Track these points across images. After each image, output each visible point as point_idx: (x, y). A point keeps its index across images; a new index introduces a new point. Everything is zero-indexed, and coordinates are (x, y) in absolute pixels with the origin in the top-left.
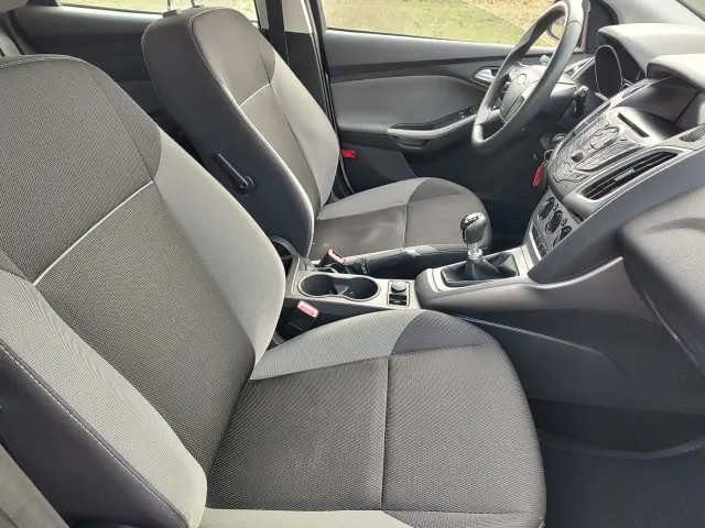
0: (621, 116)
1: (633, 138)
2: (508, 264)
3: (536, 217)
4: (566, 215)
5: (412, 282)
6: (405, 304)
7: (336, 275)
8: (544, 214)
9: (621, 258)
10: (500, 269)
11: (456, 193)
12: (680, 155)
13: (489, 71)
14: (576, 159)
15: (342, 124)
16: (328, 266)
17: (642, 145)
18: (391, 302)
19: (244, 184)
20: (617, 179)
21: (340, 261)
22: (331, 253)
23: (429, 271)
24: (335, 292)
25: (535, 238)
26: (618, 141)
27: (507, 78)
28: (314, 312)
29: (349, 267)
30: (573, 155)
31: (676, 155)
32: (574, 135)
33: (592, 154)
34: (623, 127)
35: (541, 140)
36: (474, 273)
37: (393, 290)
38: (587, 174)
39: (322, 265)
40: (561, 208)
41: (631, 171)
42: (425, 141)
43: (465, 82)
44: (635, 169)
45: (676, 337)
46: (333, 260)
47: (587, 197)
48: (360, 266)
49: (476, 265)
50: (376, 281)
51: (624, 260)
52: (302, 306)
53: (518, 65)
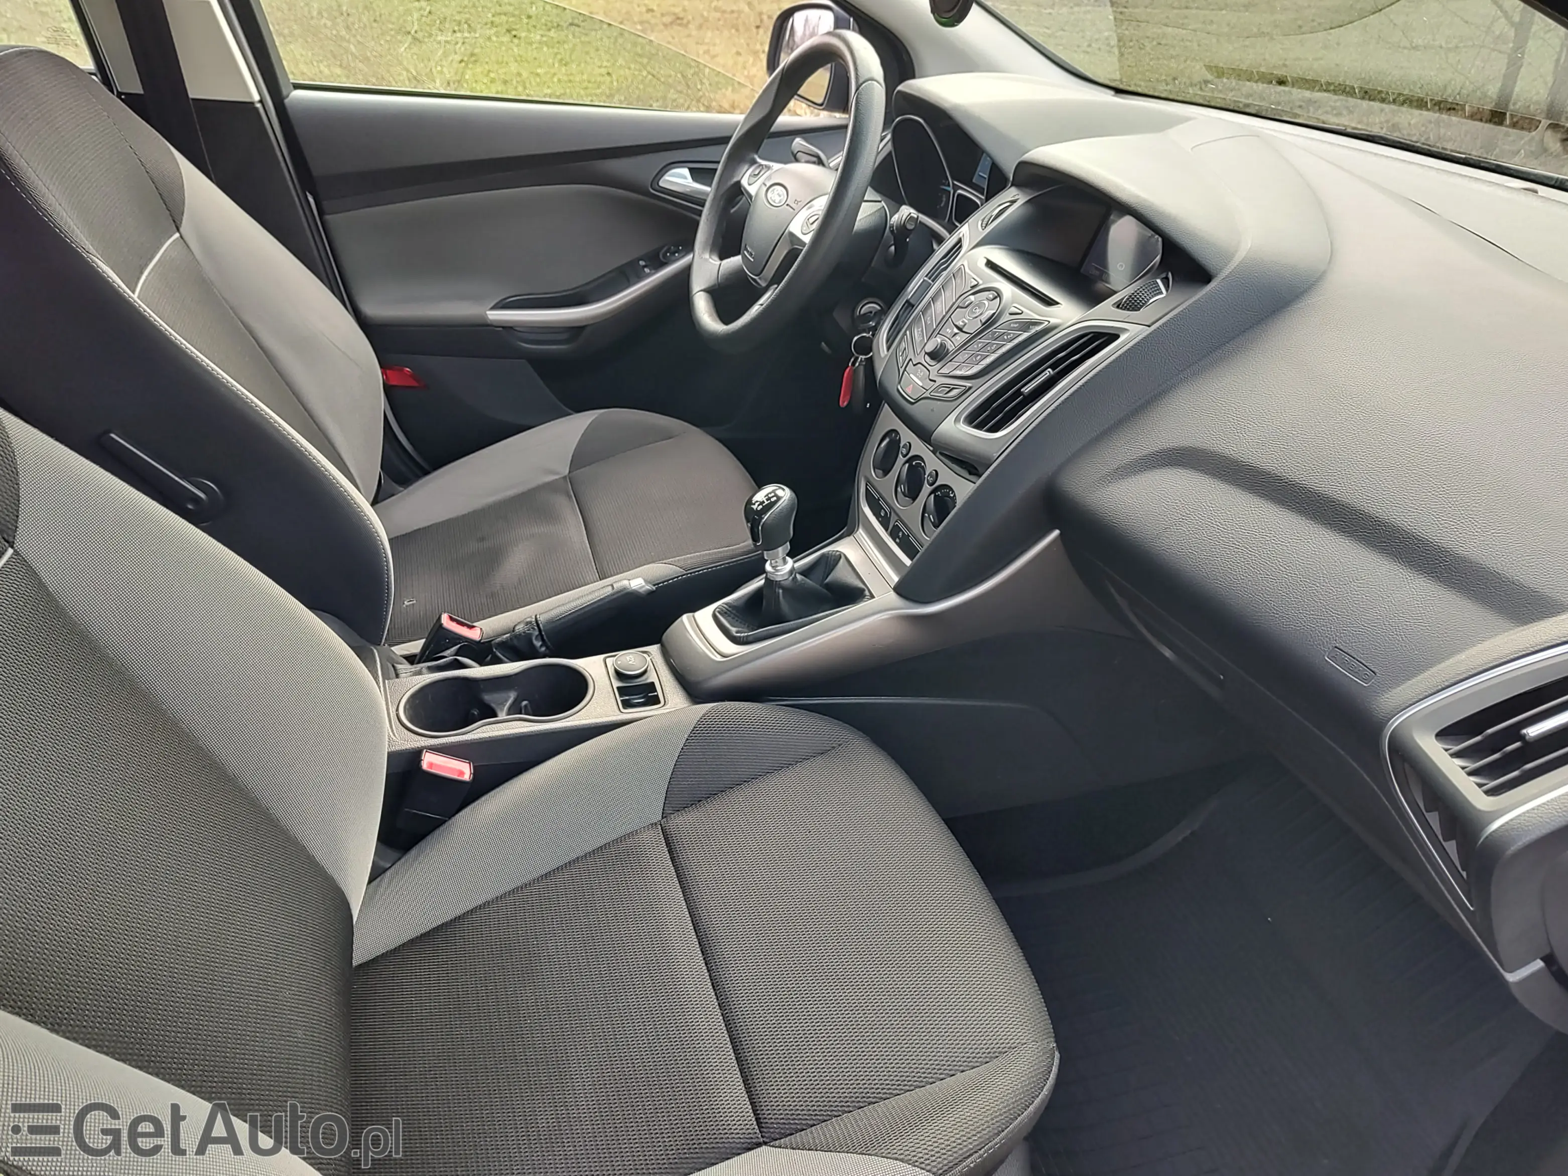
0: (991, 265)
1: (1031, 309)
2: (840, 573)
3: (867, 470)
4: (932, 463)
5: (654, 649)
6: (655, 701)
7: (477, 671)
8: (885, 465)
9: (1056, 533)
10: (828, 587)
11: (668, 436)
12: (1123, 337)
13: (685, 171)
14: (938, 355)
15: (373, 309)
16: (449, 654)
17: (1053, 321)
18: (627, 704)
19: (196, 499)
20: (1026, 390)
21: (474, 635)
22: (445, 620)
23: (685, 618)
24: (489, 713)
25: (877, 515)
26: (1006, 317)
27: (737, 191)
28: (463, 770)
29: (503, 645)
30: (930, 348)
31: (1116, 337)
32: (910, 306)
33: (964, 345)
34: (1007, 289)
35: (836, 314)
36: (785, 606)
37: (620, 675)
38: (968, 384)
39: (428, 655)
40: (919, 448)
41: (1049, 372)
42: (575, 330)
43: (640, 197)
44: (1053, 367)
45: (1168, 653)
46: (456, 639)
47: (979, 427)
48: (527, 637)
49: (785, 589)
50: (580, 664)
51: (1061, 534)
52: (431, 762)
53: (754, 162)
